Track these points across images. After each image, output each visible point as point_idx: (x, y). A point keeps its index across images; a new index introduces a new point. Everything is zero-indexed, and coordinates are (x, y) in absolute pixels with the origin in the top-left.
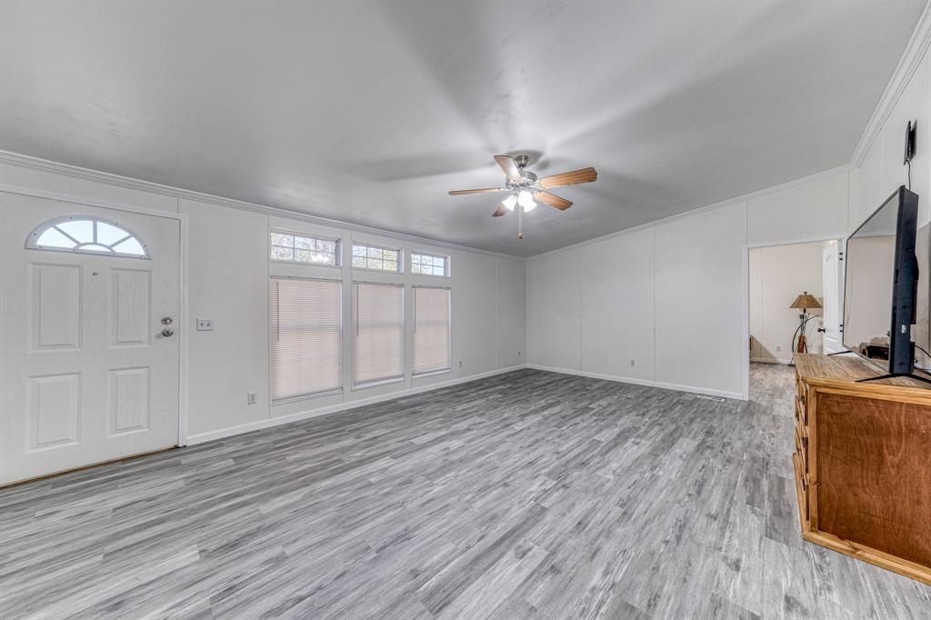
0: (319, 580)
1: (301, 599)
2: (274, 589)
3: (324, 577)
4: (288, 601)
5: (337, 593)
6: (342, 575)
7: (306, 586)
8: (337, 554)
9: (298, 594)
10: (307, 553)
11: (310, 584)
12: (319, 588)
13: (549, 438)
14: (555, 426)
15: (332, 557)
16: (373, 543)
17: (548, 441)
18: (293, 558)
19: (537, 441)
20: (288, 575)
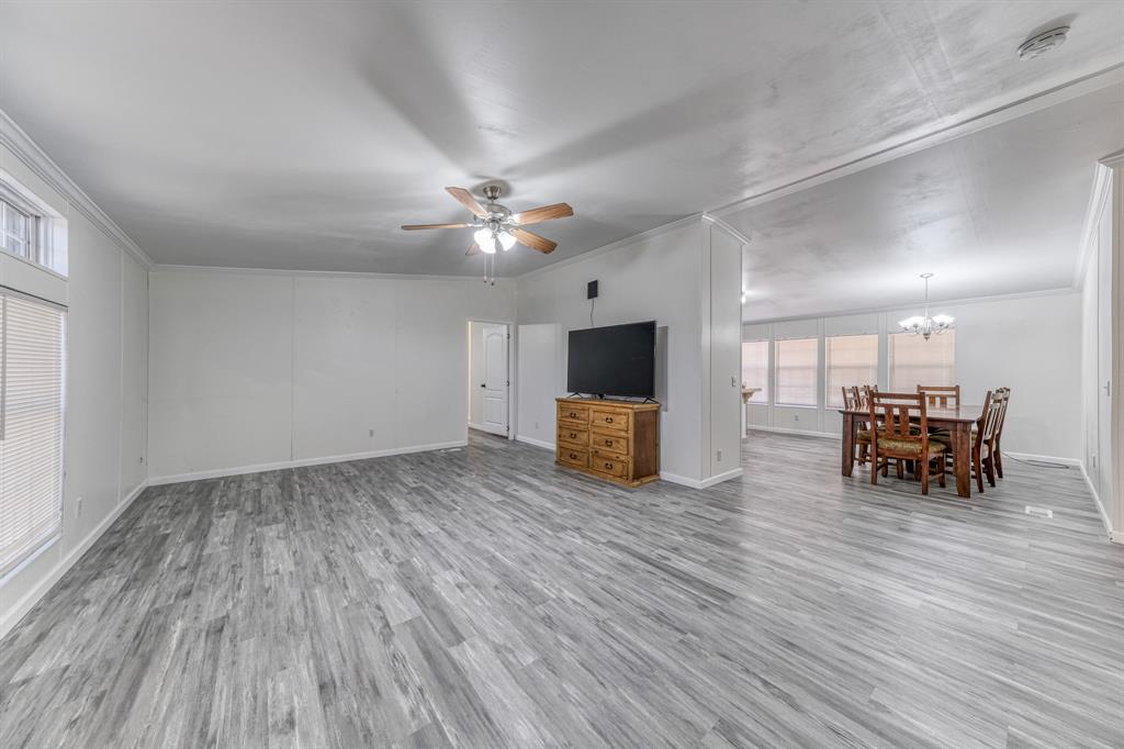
0: (737, 673)
1: (765, 683)
2: (769, 715)
3: (733, 671)
4: (774, 694)
5: (745, 655)
6: (724, 656)
7: (750, 684)
8: (698, 668)
9: (762, 689)
10: (706, 699)
11: (746, 681)
12: (747, 671)
15: (703, 671)
16: (673, 639)
18: (719, 712)
20: (743, 707)
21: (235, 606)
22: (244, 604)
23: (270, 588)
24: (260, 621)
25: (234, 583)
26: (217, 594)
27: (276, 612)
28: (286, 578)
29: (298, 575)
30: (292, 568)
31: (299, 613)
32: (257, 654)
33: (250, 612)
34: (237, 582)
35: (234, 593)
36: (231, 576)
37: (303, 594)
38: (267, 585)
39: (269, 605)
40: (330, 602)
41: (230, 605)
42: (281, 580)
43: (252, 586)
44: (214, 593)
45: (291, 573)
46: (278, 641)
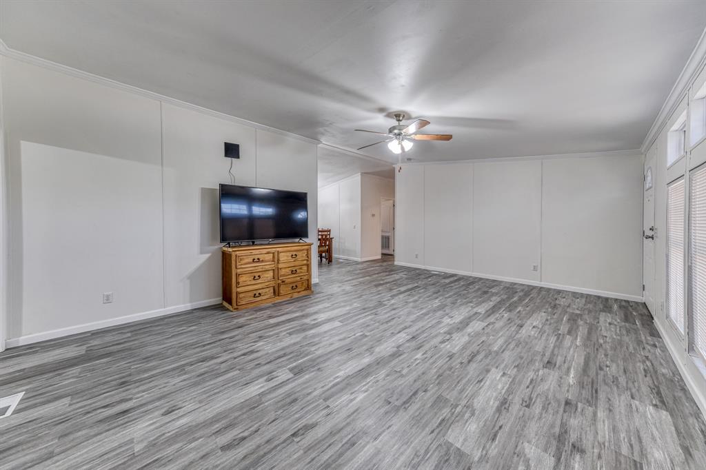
13: (377, 324)
14: (366, 336)
17: (378, 322)
19: (387, 322)
21: (538, 370)
22: (533, 368)
23: (515, 367)
24: (530, 354)
25: (534, 387)
26: (546, 388)
27: (521, 353)
28: (502, 366)
29: (495, 363)
30: (493, 370)
31: (511, 346)
32: (536, 344)
33: (532, 361)
34: (531, 387)
35: (536, 379)
36: (534, 396)
37: (502, 352)
38: (515, 370)
39: (521, 358)
40: (496, 342)
41: (541, 372)
42: (506, 366)
43: (524, 376)
44: (549, 389)
45: (497, 367)
46: (527, 343)
